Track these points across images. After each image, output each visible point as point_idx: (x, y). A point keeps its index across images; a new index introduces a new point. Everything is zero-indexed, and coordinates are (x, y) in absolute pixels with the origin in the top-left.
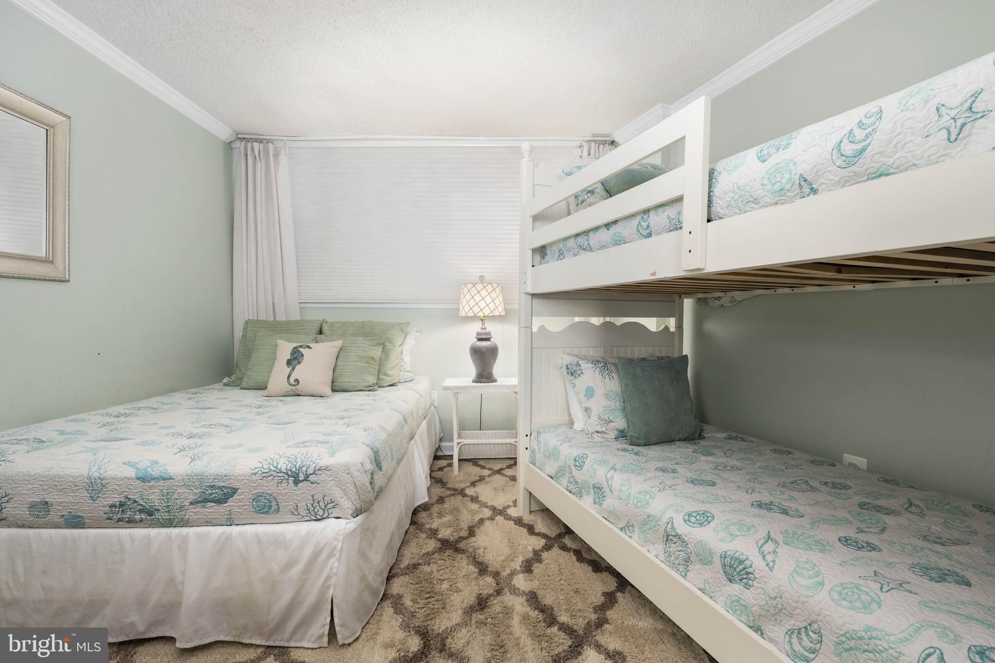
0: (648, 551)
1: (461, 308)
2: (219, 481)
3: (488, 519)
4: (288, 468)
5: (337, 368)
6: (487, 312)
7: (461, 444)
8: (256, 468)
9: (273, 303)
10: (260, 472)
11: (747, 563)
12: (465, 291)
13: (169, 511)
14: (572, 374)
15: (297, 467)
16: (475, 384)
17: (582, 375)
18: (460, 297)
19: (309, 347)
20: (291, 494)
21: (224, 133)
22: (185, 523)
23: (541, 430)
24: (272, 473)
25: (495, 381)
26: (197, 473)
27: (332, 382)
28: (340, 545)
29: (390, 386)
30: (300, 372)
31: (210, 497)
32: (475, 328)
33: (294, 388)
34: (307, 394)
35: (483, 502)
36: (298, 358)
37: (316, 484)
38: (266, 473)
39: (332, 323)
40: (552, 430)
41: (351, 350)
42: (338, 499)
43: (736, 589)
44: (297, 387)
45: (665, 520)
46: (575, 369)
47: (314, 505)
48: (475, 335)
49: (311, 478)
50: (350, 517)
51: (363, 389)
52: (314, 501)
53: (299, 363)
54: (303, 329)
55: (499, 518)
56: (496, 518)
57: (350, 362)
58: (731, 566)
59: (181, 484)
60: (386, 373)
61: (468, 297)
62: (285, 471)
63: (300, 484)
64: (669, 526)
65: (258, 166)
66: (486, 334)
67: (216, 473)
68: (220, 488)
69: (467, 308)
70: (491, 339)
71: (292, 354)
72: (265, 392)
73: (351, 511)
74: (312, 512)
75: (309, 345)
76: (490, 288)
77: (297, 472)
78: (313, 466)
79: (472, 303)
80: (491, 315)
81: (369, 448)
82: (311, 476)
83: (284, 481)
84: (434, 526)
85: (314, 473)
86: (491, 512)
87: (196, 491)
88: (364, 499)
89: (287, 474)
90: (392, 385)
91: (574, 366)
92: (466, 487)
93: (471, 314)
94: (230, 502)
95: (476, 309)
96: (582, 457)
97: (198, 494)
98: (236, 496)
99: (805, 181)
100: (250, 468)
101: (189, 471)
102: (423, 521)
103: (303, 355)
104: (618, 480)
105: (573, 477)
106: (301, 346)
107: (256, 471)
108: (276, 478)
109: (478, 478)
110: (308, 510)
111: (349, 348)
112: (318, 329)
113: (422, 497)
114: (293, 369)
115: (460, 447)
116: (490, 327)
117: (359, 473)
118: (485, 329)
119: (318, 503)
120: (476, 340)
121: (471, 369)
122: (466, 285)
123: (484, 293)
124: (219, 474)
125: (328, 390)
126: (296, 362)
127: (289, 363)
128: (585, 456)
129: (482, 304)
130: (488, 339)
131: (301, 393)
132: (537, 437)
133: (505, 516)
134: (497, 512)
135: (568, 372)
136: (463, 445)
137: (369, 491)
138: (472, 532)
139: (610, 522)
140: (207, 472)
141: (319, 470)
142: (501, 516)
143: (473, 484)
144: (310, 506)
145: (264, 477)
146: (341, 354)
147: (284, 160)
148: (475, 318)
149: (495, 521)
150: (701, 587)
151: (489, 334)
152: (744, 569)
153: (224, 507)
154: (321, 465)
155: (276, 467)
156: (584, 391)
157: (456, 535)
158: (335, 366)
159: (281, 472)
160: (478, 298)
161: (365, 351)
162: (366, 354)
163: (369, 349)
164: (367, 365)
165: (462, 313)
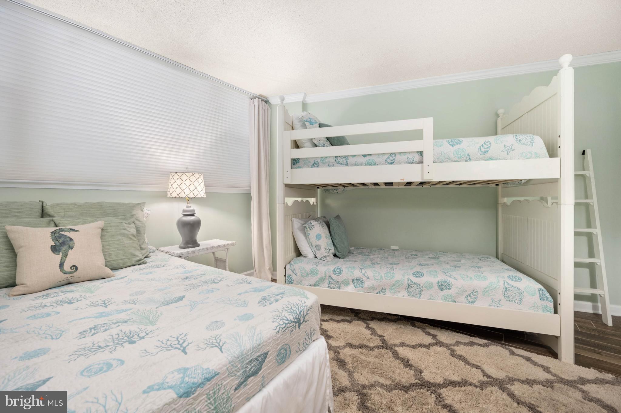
0: (397, 296)
2: (255, 353)
4: (294, 317)
8: (277, 327)
10: (281, 329)
11: (448, 281)
12: (172, 181)
15: (298, 313)
17: (314, 228)
19: (74, 230)
20: (297, 337)
23: (293, 263)
24: (288, 325)
25: (199, 245)
26: (237, 355)
27: (107, 263)
30: (76, 257)
31: (250, 372)
36: (67, 243)
37: (307, 322)
38: (284, 327)
40: (300, 261)
41: (112, 229)
43: (446, 292)
44: (75, 274)
45: (406, 280)
47: (306, 338)
48: (181, 212)
49: (306, 318)
50: (321, 336)
52: (306, 335)
53: (70, 248)
58: (442, 285)
59: (227, 374)
61: (179, 182)
62: (293, 320)
63: (302, 326)
64: (409, 281)
66: (190, 211)
67: (252, 346)
70: (195, 215)
71: (55, 240)
72: (13, 290)
77: (299, 317)
78: (306, 309)
83: (294, 328)
85: (307, 314)
87: (238, 374)
89: (294, 322)
91: (310, 224)
93: (176, 196)
94: (264, 367)
96: (338, 268)
97: (241, 376)
99: (469, 156)
100: (274, 330)
101: (229, 358)
104: (370, 272)
105: (334, 280)
107: (278, 330)
108: (290, 328)
110: (304, 344)
114: (65, 256)
118: (190, 207)
119: (308, 335)
120: (182, 215)
123: (193, 179)
124: (254, 346)
125: (108, 271)
126: (66, 247)
127: (55, 250)
128: (340, 268)
130: (193, 215)
131: (80, 280)
132: (290, 267)
139: (370, 293)
140: (245, 350)
141: (308, 310)
144: (304, 340)
145: (283, 332)
150: (429, 298)
152: (447, 284)
156: (315, 237)
159: (292, 322)
161: (125, 229)
162: (126, 232)
163: (128, 227)
164: (131, 242)
165: (169, 195)
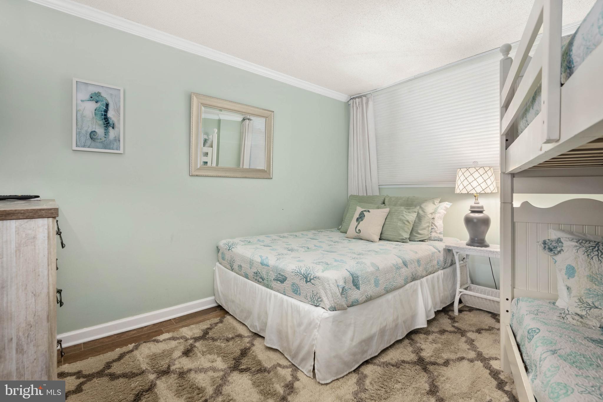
1: (457, 187)
2: (282, 272)
3: (468, 360)
5: (385, 225)
6: (479, 190)
7: (462, 293)
8: (294, 269)
9: (366, 186)
12: (460, 173)
13: (267, 281)
14: (551, 250)
15: (307, 273)
16: (470, 247)
17: (562, 252)
18: (456, 179)
19: (369, 211)
20: (304, 287)
21: (344, 98)
22: (271, 288)
23: (521, 298)
24: (298, 273)
25: (487, 246)
26: (276, 266)
27: (381, 234)
28: (319, 323)
29: (420, 241)
30: (362, 225)
31: (279, 279)
32: (471, 203)
33: (358, 234)
34: (365, 239)
35: (475, 346)
36: (362, 217)
37: (314, 285)
38: (296, 273)
39: (391, 197)
40: (530, 300)
41: (394, 214)
42: (323, 297)
44: (360, 234)
46: (555, 245)
47: (313, 297)
48: (469, 208)
49: (312, 281)
50: (328, 309)
51: (399, 240)
52: (313, 294)
53: (362, 220)
54: (374, 201)
55: (479, 364)
56: (476, 362)
57: (393, 222)
59: (272, 270)
60: (418, 232)
61: (462, 178)
62: (303, 274)
63: (308, 283)
65: (358, 110)
66: (478, 207)
67: (281, 268)
68: (282, 275)
69: (461, 187)
70: (484, 212)
71: (360, 215)
72: (346, 235)
73: (328, 306)
74: (313, 300)
75: (369, 210)
76: (481, 171)
77: (307, 276)
78: (313, 275)
79: (466, 183)
80: (483, 192)
81: (349, 273)
82: (312, 280)
83: (302, 279)
84: (423, 347)
85: (313, 279)
86: (475, 356)
87: (275, 274)
88: (336, 302)
89: (303, 276)
90: (422, 241)
91: (554, 242)
92: (470, 331)
93: (464, 191)
94: (285, 283)
95: (469, 188)
96: (534, 331)
97: (276, 276)
98: (286, 281)
100: (292, 269)
101: (274, 265)
102: (419, 340)
103: (364, 216)
106: (365, 211)
107: (293, 271)
108: (299, 277)
109: (487, 328)
110: (311, 298)
111: (393, 213)
112: (382, 201)
113: (421, 323)
114: (359, 224)
115: (461, 295)
116: (482, 202)
117: (333, 286)
118: (478, 203)
119: (315, 296)
120: (470, 212)
121: (465, 235)
122: (460, 169)
123: (476, 175)
124: (283, 269)
125: (377, 238)
126: (361, 219)
127: (357, 220)
128: (537, 331)
129: (475, 184)
130: (481, 212)
131: (362, 238)
132: (516, 303)
133: (485, 364)
134: (480, 357)
135: (545, 247)
136: (464, 294)
137: (339, 298)
138: (446, 363)
140: (279, 266)
141: (315, 277)
142: (482, 362)
143: (479, 331)
144: (312, 297)
145: (295, 275)
146: (389, 216)
147: (371, 103)
148: (468, 195)
149: (472, 364)
151: (482, 207)
153: (283, 285)
154: (316, 275)
155: (300, 271)
156: (565, 268)
157: (433, 359)
158: (384, 224)
159: (301, 274)
160: (471, 179)
161: (403, 216)
162: (403, 218)
163: (406, 215)
164: (403, 225)
165: (457, 191)
